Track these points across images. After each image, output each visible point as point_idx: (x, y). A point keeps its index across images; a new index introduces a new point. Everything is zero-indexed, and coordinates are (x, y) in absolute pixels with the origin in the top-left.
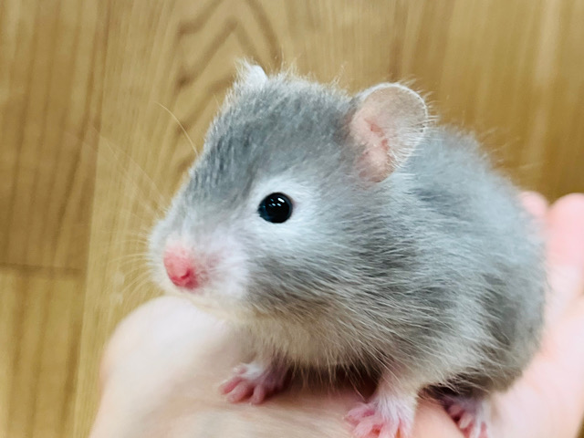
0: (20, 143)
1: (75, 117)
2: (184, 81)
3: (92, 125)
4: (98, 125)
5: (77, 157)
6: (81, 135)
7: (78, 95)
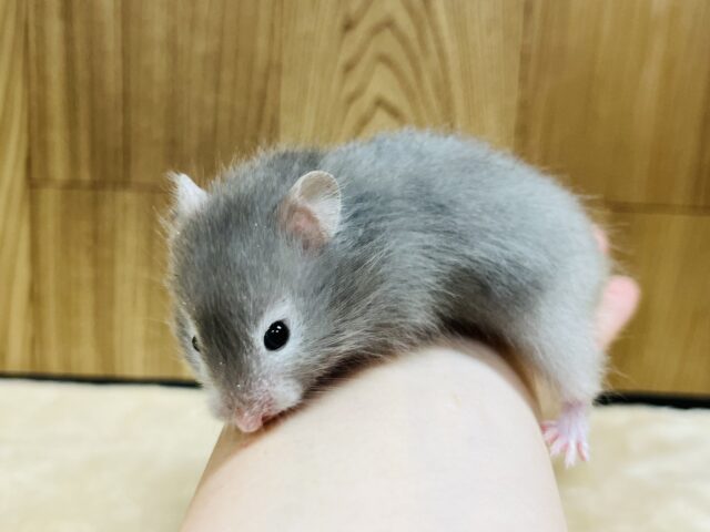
0: (217, 86)
1: (260, 63)
2: (348, 26)
3: (274, 68)
4: (279, 67)
5: (263, 97)
6: (266, 77)
7: (262, 43)
